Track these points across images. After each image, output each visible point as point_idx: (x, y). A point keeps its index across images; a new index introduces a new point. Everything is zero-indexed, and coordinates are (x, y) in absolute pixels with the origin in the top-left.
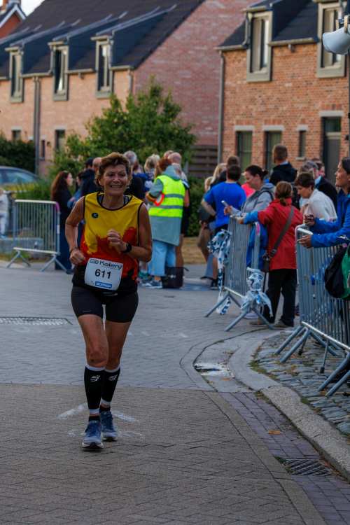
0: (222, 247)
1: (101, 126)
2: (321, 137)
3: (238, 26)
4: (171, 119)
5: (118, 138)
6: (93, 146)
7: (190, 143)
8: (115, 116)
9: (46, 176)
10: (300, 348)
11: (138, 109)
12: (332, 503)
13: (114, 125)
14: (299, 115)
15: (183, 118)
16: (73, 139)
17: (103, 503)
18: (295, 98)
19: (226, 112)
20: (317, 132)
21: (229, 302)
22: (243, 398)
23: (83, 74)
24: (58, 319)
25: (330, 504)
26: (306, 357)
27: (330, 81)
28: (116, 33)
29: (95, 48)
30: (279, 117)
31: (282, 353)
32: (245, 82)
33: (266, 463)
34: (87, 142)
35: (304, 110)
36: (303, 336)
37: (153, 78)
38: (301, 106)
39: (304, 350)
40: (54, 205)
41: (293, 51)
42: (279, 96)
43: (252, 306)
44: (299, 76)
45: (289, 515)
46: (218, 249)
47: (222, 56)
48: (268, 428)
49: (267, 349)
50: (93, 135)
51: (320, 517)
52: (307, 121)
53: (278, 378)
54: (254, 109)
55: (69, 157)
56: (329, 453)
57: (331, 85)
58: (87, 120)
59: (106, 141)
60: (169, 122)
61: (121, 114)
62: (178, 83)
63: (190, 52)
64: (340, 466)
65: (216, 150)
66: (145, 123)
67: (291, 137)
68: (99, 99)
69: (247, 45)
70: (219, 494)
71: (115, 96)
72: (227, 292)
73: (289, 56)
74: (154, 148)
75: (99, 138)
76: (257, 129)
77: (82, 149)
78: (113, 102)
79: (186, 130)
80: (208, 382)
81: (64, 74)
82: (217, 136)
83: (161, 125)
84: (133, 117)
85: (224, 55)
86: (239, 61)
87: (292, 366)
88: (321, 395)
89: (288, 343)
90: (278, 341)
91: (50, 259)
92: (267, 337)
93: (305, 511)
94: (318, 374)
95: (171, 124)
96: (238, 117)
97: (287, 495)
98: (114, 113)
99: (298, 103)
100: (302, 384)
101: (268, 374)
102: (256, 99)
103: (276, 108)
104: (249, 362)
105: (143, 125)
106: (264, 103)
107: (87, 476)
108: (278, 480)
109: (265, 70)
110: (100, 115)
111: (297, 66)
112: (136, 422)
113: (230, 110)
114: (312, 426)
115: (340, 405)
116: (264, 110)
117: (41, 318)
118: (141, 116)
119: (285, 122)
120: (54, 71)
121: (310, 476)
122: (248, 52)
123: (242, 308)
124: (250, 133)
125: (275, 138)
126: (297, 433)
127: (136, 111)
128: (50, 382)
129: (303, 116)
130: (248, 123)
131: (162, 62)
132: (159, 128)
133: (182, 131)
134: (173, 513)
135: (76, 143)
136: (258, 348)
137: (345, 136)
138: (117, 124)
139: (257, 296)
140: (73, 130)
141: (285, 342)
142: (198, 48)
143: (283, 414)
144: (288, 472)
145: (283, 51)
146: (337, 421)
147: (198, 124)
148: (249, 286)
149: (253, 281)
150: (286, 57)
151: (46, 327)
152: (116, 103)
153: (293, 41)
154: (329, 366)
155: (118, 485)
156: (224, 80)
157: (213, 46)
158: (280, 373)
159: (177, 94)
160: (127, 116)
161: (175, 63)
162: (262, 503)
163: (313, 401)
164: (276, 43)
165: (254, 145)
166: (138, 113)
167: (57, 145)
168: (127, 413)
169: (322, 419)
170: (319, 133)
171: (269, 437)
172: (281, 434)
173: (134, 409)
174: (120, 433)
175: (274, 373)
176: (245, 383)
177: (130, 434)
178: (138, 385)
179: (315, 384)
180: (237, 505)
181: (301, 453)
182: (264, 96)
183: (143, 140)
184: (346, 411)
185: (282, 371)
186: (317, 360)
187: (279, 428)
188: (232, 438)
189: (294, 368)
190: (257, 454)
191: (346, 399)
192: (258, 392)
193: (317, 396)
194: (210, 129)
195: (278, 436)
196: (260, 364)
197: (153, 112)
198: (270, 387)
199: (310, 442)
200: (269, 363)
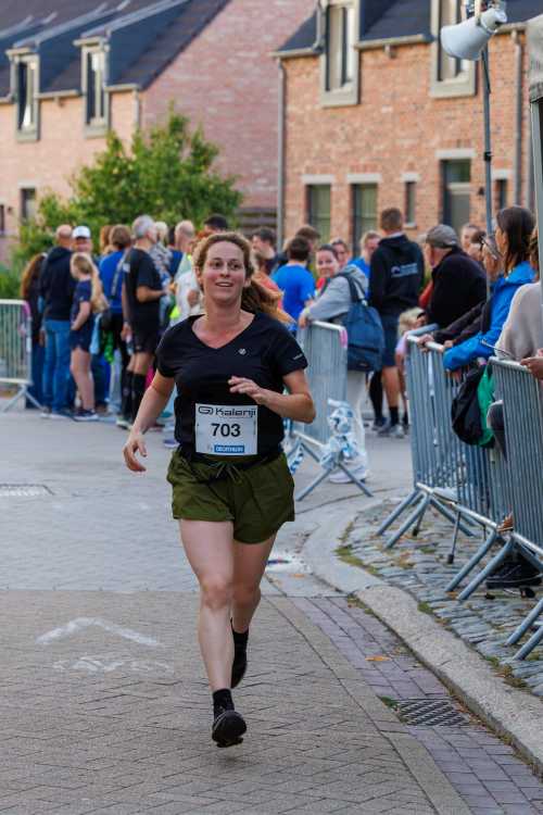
1: (94, 181)
2: (440, 192)
3: (306, 18)
4: (203, 168)
5: (120, 198)
6: (81, 211)
7: (234, 204)
8: (114, 164)
9: (7, 260)
10: (414, 525)
11: (151, 153)
12: (471, 769)
13: (113, 179)
14: (404, 157)
15: (220, 168)
16: (49, 201)
18: (398, 131)
19: (289, 155)
20: (433, 183)
21: (301, 455)
22: (327, 605)
23: (62, 99)
24: (32, 485)
25: (468, 771)
26: (425, 539)
27: (452, 102)
28: (113, 33)
29: (79, 59)
30: (373, 160)
31: (386, 533)
32: (318, 107)
33: (365, 708)
34: (72, 206)
35: (412, 148)
36: (420, 506)
37: (173, 103)
38: (407, 143)
39: (421, 527)
40: (22, 307)
41: (393, 57)
42: (372, 127)
44: (403, 96)
45: (404, 789)
47: (282, 67)
48: (367, 651)
49: (363, 527)
50: (81, 194)
51: (454, 791)
52: (417, 166)
53: (381, 572)
55: (44, 229)
56: (464, 689)
57: (455, 109)
58: (70, 172)
59: (101, 205)
60: (200, 171)
61: (125, 162)
62: (212, 110)
63: (231, 61)
64: (483, 710)
65: (275, 215)
66: (162, 175)
67: (392, 192)
68: (89, 138)
69: (320, 49)
70: (292, 758)
71: (114, 133)
72: (297, 438)
73: (387, 65)
74: (177, 207)
75: (91, 199)
76: (340, 180)
78: (111, 142)
79: (226, 185)
80: (271, 582)
81: (32, 100)
82: (276, 192)
83: (187, 177)
84: (143, 166)
85: (284, 64)
86: (308, 74)
87: (404, 553)
88: (451, 599)
89: (395, 518)
90: (380, 514)
91: (17, 392)
92: (361, 509)
93: (429, 782)
94: (444, 565)
95: (204, 176)
96: (308, 163)
97: (400, 757)
98: (112, 160)
99: (404, 138)
100: (420, 582)
101: (365, 567)
102: (335, 133)
104: (336, 548)
105: (159, 178)
106: (348, 140)
107: (85, 734)
108: (385, 734)
109: (351, 87)
110: (92, 164)
111: (399, 80)
112: (159, 647)
113: (294, 150)
114: (436, 648)
115: (480, 613)
116: (350, 150)
117: (6, 485)
118: (156, 164)
119: (383, 168)
120: (17, 95)
121: (436, 727)
122: (323, 58)
123: (322, 463)
124: (327, 187)
125: (367, 195)
126: (413, 659)
127: (147, 156)
128: (22, 587)
129: (411, 158)
130: (324, 171)
131: (187, 77)
132: (184, 182)
133: (218, 187)
134: (222, 789)
135: (54, 208)
136: (348, 526)
137: (477, 190)
138: (118, 178)
139: (344, 445)
140: (49, 188)
141: (390, 516)
142: (242, 54)
143: (390, 630)
144: (401, 720)
145: (376, 57)
146: (477, 639)
147: (244, 174)
148: (332, 428)
149: (338, 420)
150: (381, 67)
151: (14, 499)
152: (116, 144)
153: (392, 40)
154: (460, 552)
155: (134, 746)
156: (285, 103)
157: (267, 51)
158: (382, 565)
159: (210, 127)
160: (133, 163)
161: (207, 78)
162: (361, 772)
163: (438, 608)
164: (365, 44)
165: (334, 206)
166: (152, 160)
167: (24, 212)
168: (144, 633)
169: (453, 635)
170: (437, 185)
171: (369, 665)
172: (388, 662)
173: (156, 626)
174: (134, 664)
175: (375, 565)
176: (329, 581)
177: (150, 665)
178: (161, 588)
179: (439, 581)
180: (321, 775)
181: (421, 690)
182: (348, 128)
183: (159, 202)
184: (489, 622)
185: (386, 562)
186: (443, 543)
187: (384, 652)
188: (312, 669)
189: (407, 556)
190: (352, 693)
191: (490, 604)
192: (351, 595)
193: (442, 600)
194: (264, 181)
195: (384, 665)
196: (352, 551)
197: (175, 156)
198: (368, 588)
199: (434, 673)
200: (366, 550)
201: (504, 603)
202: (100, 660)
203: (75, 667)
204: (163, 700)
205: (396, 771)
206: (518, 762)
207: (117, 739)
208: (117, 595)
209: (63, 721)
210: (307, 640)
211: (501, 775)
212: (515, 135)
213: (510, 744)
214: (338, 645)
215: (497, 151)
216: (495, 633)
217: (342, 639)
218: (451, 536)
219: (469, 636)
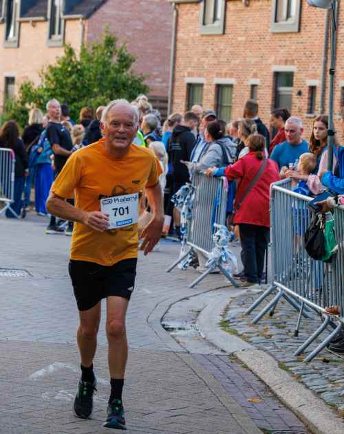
0: (186, 201)
1: (55, 75)
2: (273, 92)
4: (124, 69)
5: (71, 86)
6: (46, 93)
8: (69, 65)
10: (272, 309)
13: (68, 74)
14: (250, 69)
15: (135, 70)
16: (26, 86)
18: (247, 52)
19: (177, 64)
20: (269, 86)
22: (217, 361)
23: (35, 22)
24: (17, 270)
26: (277, 319)
27: (282, 36)
30: (231, 70)
31: (252, 313)
32: (197, 35)
34: (39, 89)
35: (257, 63)
37: (107, 27)
38: (253, 60)
39: (275, 311)
40: (9, 152)
41: (247, 5)
42: (231, 49)
43: (217, 263)
44: (252, 30)
46: (182, 202)
47: (175, 9)
48: (247, 394)
49: (236, 308)
50: (46, 83)
52: (259, 75)
53: (251, 340)
54: (206, 61)
57: (285, 41)
58: (41, 68)
59: (58, 91)
60: (123, 72)
61: (75, 63)
62: (129, 34)
63: (142, 3)
65: (166, 102)
66: (99, 72)
67: (242, 91)
68: (51, 47)
71: (68, 44)
72: (190, 247)
73: (243, 10)
74: (107, 98)
75: (52, 86)
76: (209, 84)
77: (36, 97)
78: (67, 50)
79: (138, 81)
80: (178, 342)
81: (15, 22)
82: (167, 87)
83: (115, 75)
84: (86, 66)
85: (177, 7)
86: (192, 14)
87: (264, 328)
90: (246, 300)
91: (3, 207)
94: (292, 337)
95: (125, 74)
96: (189, 70)
99: (251, 57)
100: (277, 348)
101: (240, 336)
102: (207, 52)
103: (228, 61)
104: (219, 321)
105: (96, 75)
106: (215, 56)
109: (219, 23)
110: (54, 63)
111: (250, 20)
113: (181, 61)
114: (294, 396)
115: (321, 371)
116: (216, 63)
118: (95, 65)
120: (5, 19)
122: (202, 4)
124: (202, 85)
125: (226, 92)
126: (278, 401)
127: (89, 60)
128: (16, 338)
129: (255, 70)
130: (200, 76)
131: (114, 12)
132: (113, 78)
133: (136, 81)
135: (29, 90)
136: (225, 307)
137: (297, 92)
138: (71, 74)
139: (223, 253)
141: (257, 301)
143: (260, 380)
145: (236, 5)
146: (321, 390)
148: (215, 242)
149: (219, 237)
150: (239, 11)
151: (7, 278)
152: (71, 52)
158: (252, 335)
159: (129, 45)
160: (80, 64)
161: (127, 13)
163: (291, 367)
165: (205, 97)
166: (93, 63)
167: (7, 92)
169: (303, 387)
170: (271, 88)
171: (249, 405)
175: (247, 335)
176: (217, 344)
181: (286, 424)
182: (216, 49)
183: (96, 90)
184: (327, 379)
185: (253, 333)
186: (290, 322)
187: (258, 395)
188: (213, 406)
189: (266, 330)
191: (326, 366)
192: (232, 354)
193: (294, 361)
194: (159, 80)
195: (259, 405)
196: (230, 325)
197: (107, 61)
198: (243, 350)
199: (294, 413)
200: (239, 324)
201: (336, 366)
203: (57, 397)
210: (207, 385)
212: (323, 58)
214: (227, 389)
215: (311, 68)
216: (332, 387)
217: (230, 385)
218: (295, 317)
219: (315, 387)
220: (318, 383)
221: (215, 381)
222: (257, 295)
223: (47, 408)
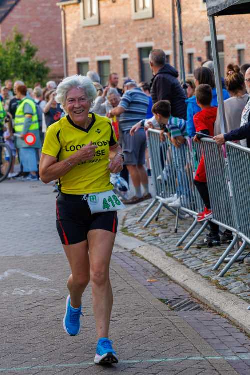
2: (139, 62)
4: (31, 57)
7: (47, 73)
10: (157, 216)
11: (7, 52)
14: (121, 47)
15: (39, 57)
17: (44, 346)
18: (118, 35)
19: (68, 49)
20: (135, 59)
22: (122, 257)
25: (210, 332)
26: (162, 222)
27: (139, 22)
30: (107, 50)
31: (143, 220)
32: (81, 27)
33: (153, 305)
35: (125, 44)
38: (123, 41)
39: (159, 217)
41: (114, 2)
42: (106, 35)
44: (120, 19)
45: (183, 343)
47: (63, 10)
48: (146, 277)
49: (131, 218)
51: (206, 343)
52: (128, 52)
53: (144, 239)
56: (198, 293)
57: (143, 25)
60: (30, 59)
62: (31, 31)
63: (39, 8)
64: (209, 302)
66: (13, 61)
67: (117, 64)
69: (80, 1)
70: (128, 332)
73: (111, 6)
76: (93, 60)
79: (43, 64)
82: (63, 67)
83: (25, 62)
85: (64, 8)
86: (75, 12)
87: (153, 229)
88: (180, 250)
89: (147, 213)
90: (137, 211)
93: (194, 339)
94: (173, 234)
95: (32, 61)
96: (77, 53)
97: (176, 327)
100: (164, 243)
101: (137, 237)
102: (89, 39)
103: (105, 44)
104: (120, 229)
105: (12, 63)
106: (95, 41)
108: (167, 317)
109: (95, 17)
112: (49, 282)
113: (70, 47)
114: (179, 274)
115: (196, 255)
116: (97, 46)
119: (112, 53)
121: (188, 311)
122: (81, 4)
124: (87, 63)
125: (105, 66)
126: (168, 279)
127: (5, 53)
129: (125, 48)
130: (85, 56)
131: (18, 17)
132: (23, 65)
133: (40, 65)
136: (124, 218)
139: (117, 181)
142: (43, 5)
143: (156, 267)
144: (171, 310)
146: (198, 268)
150: (108, 7)
154: (180, 227)
155: (51, 331)
158: (144, 236)
161: (28, 17)
162: (161, 336)
163: (176, 254)
166: (8, 55)
168: (41, 275)
169: (185, 267)
170: (137, 60)
171: (149, 284)
172: (156, 282)
173: (46, 271)
174: (41, 291)
175: (141, 236)
176: (121, 245)
177: (47, 291)
178: (44, 253)
179: (172, 242)
180: (142, 339)
181: (176, 294)
182: (95, 36)
183: (12, 74)
184: (201, 260)
185: (146, 234)
187: (154, 277)
188: (124, 288)
189: (154, 231)
190: (145, 298)
191: (200, 251)
192: (133, 251)
193: (177, 251)
194: (56, 62)
195: (156, 283)
196: (128, 230)
197: (18, 53)
198: (140, 247)
199: (180, 286)
200: (135, 229)
201: (207, 251)
202: (24, 290)
203: (13, 294)
204: (58, 307)
205: (176, 334)
206: (232, 326)
207: (42, 328)
208: (24, 258)
209: (14, 321)
210: (117, 274)
211: (225, 333)
212: (172, 35)
213: (225, 318)
215: (164, 42)
216: (206, 265)
217: (133, 272)
218: (174, 220)
219: (194, 267)
220: (195, 264)
221: (123, 270)
222: (145, 208)
223: (8, 302)
